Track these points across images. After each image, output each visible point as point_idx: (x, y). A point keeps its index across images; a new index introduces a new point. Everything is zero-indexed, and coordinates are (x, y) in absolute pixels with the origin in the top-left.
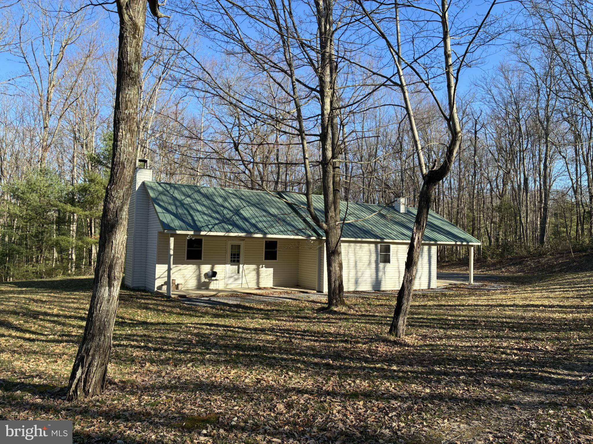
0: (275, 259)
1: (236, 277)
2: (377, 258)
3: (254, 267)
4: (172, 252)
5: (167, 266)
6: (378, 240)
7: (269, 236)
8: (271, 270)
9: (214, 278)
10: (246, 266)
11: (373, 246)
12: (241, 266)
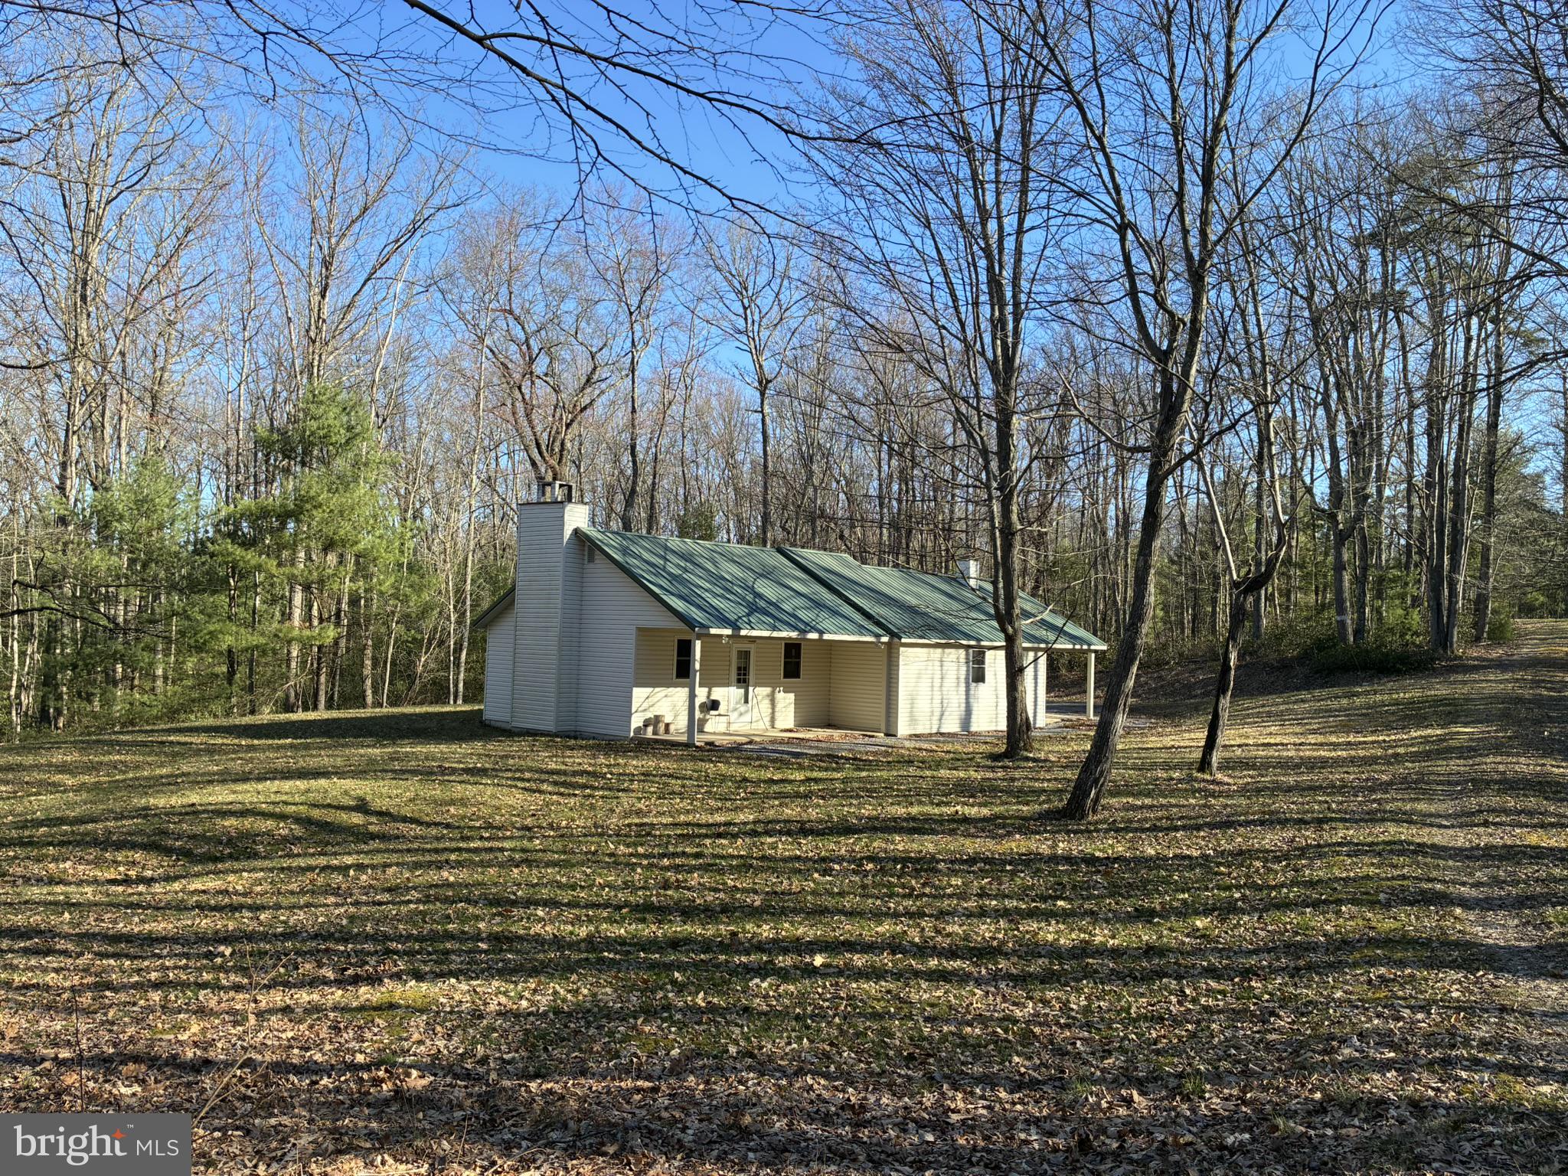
0: (798, 676)
1: (743, 709)
2: (968, 674)
3: (768, 690)
4: (697, 666)
5: (687, 690)
6: (973, 643)
7: (826, 637)
8: (791, 696)
9: (713, 712)
10: (758, 690)
11: (962, 652)
12: (751, 689)
